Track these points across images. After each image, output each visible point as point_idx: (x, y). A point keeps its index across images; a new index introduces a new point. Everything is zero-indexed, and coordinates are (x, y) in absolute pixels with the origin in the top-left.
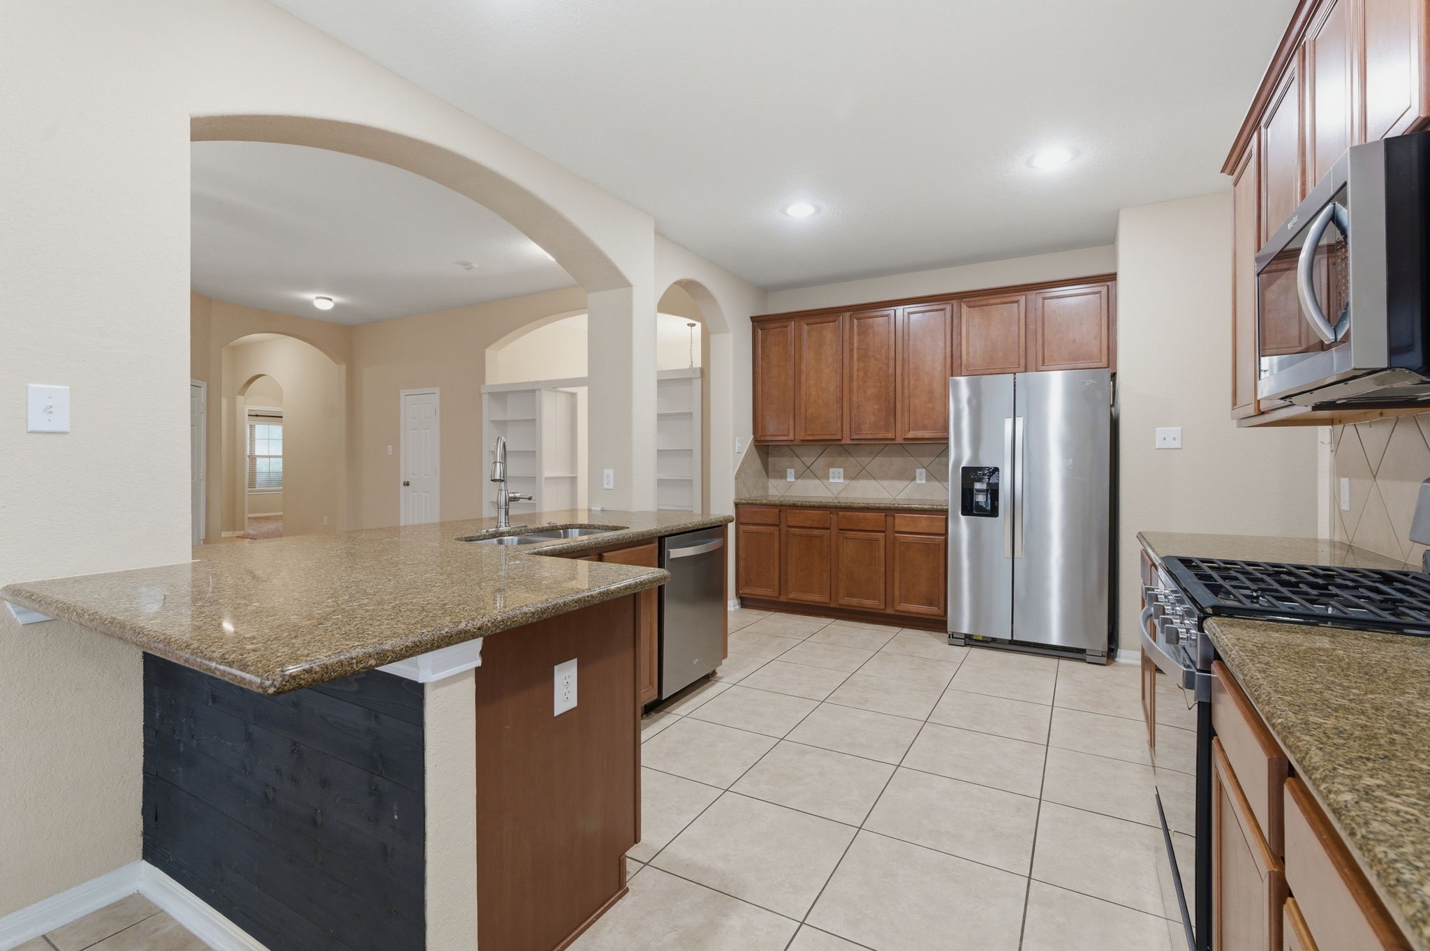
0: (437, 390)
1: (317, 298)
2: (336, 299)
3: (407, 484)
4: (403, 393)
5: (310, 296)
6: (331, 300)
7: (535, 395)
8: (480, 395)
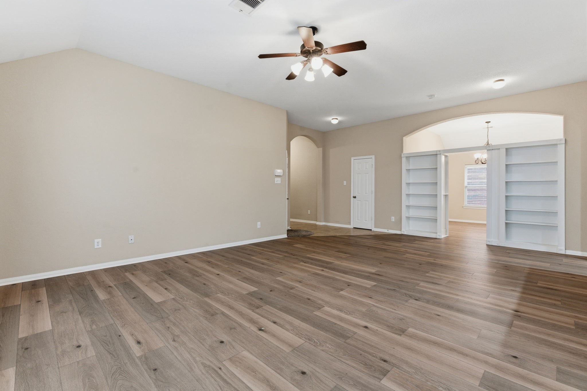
0: (373, 157)
1: (332, 119)
2: (340, 118)
3: (355, 197)
4: (352, 159)
5: (330, 119)
6: (337, 119)
7: (437, 156)
8: (401, 158)
